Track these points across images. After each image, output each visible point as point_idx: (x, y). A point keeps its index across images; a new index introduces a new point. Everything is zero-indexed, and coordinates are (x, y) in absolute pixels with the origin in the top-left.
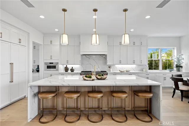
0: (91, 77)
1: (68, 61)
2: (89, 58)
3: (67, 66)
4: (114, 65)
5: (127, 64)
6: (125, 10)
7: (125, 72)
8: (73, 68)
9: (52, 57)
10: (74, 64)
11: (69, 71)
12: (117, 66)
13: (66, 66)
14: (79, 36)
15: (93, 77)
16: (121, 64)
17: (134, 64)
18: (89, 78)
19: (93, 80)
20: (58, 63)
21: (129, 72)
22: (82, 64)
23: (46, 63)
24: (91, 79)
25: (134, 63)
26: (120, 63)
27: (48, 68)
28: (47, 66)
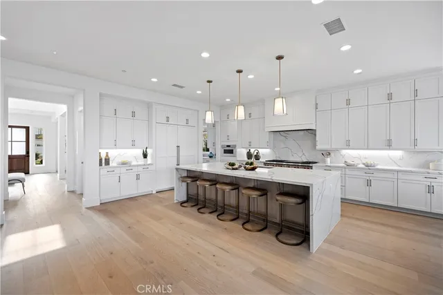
1: (250, 142)
2: (285, 137)
3: (250, 150)
4: (337, 150)
5: (368, 149)
6: (280, 58)
12: (344, 152)
13: (248, 151)
16: (350, 147)
17: (390, 149)
20: (235, 146)
22: (274, 148)
23: (222, 147)
25: (388, 145)
26: (348, 145)
27: (225, 153)
28: (225, 150)
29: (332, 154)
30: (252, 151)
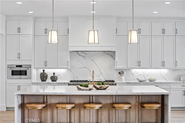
0: (87, 87)
1: (46, 62)
2: (83, 56)
3: (44, 71)
5: (151, 68)
7: (148, 81)
8: (55, 75)
9: (21, 55)
10: (57, 68)
11: (49, 80)
12: (134, 71)
13: (42, 72)
14: (66, 19)
15: (91, 86)
16: (140, 67)
17: (163, 68)
18: (85, 86)
19: (90, 90)
20: (30, 66)
21: (154, 81)
22: (71, 68)
23: (9, 67)
24: (88, 88)
25: (163, 65)
26: (139, 65)
27: (13, 74)
28: (13, 71)
29: (125, 73)
30: (47, 71)
